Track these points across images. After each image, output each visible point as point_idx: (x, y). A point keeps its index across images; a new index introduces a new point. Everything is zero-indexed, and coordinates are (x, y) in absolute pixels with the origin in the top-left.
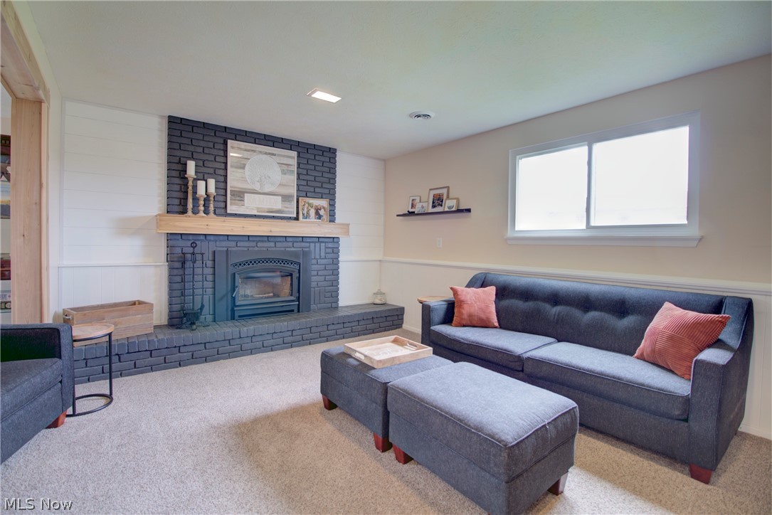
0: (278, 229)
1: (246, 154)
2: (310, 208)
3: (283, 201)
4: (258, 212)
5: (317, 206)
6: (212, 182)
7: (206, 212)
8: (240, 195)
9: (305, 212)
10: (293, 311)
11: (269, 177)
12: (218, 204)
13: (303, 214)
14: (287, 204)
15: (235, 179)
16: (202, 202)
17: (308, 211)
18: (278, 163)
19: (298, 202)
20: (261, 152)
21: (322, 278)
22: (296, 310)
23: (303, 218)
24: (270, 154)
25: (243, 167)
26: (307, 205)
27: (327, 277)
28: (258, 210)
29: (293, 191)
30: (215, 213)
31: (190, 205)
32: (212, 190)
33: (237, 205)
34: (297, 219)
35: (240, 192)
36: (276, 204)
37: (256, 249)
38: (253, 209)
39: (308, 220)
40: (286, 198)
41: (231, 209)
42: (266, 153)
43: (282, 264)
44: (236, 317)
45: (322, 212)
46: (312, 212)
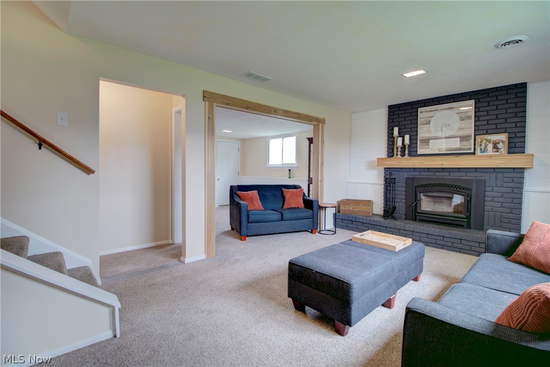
0: (448, 163)
1: (431, 114)
2: (487, 143)
3: (460, 141)
4: (439, 151)
5: (495, 141)
6: (407, 137)
7: (403, 155)
8: (426, 141)
9: (483, 147)
10: (463, 226)
11: (449, 125)
12: (411, 150)
13: (481, 149)
14: (465, 143)
15: (422, 133)
16: (399, 150)
17: (486, 146)
18: (457, 113)
19: (475, 140)
20: (442, 109)
21: (499, 204)
22: (465, 226)
23: (480, 153)
24: (449, 108)
25: (429, 123)
26: (484, 141)
27: (504, 204)
28: (440, 150)
29: (472, 132)
30: (409, 155)
31: (395, 152)
32: (407, 141)
33: (424, 148)
34: (474, 153)
35: (426, 139)
36: (456, 144)
37: (434, 177)
38: (435, 150)
39: (485, 154)
40: (464, 138)
41: (420, 151)
42: (446, 109)
43: (455, 189)
44: (418, 219)
45: (500, 146)
46: (490, 147)
